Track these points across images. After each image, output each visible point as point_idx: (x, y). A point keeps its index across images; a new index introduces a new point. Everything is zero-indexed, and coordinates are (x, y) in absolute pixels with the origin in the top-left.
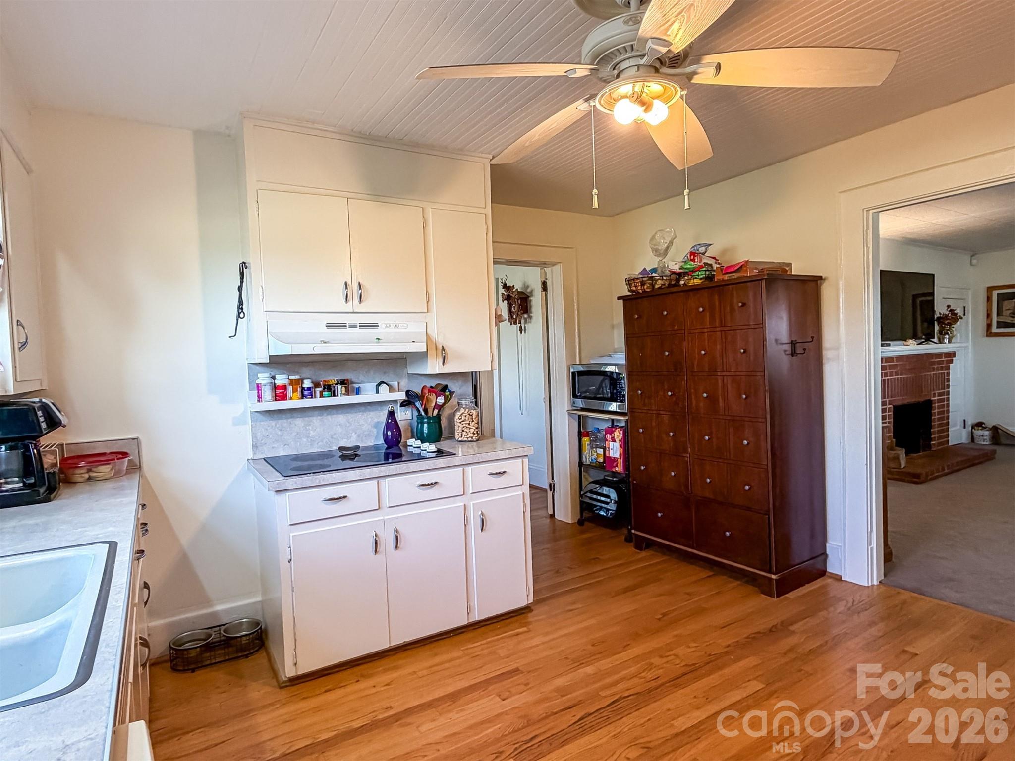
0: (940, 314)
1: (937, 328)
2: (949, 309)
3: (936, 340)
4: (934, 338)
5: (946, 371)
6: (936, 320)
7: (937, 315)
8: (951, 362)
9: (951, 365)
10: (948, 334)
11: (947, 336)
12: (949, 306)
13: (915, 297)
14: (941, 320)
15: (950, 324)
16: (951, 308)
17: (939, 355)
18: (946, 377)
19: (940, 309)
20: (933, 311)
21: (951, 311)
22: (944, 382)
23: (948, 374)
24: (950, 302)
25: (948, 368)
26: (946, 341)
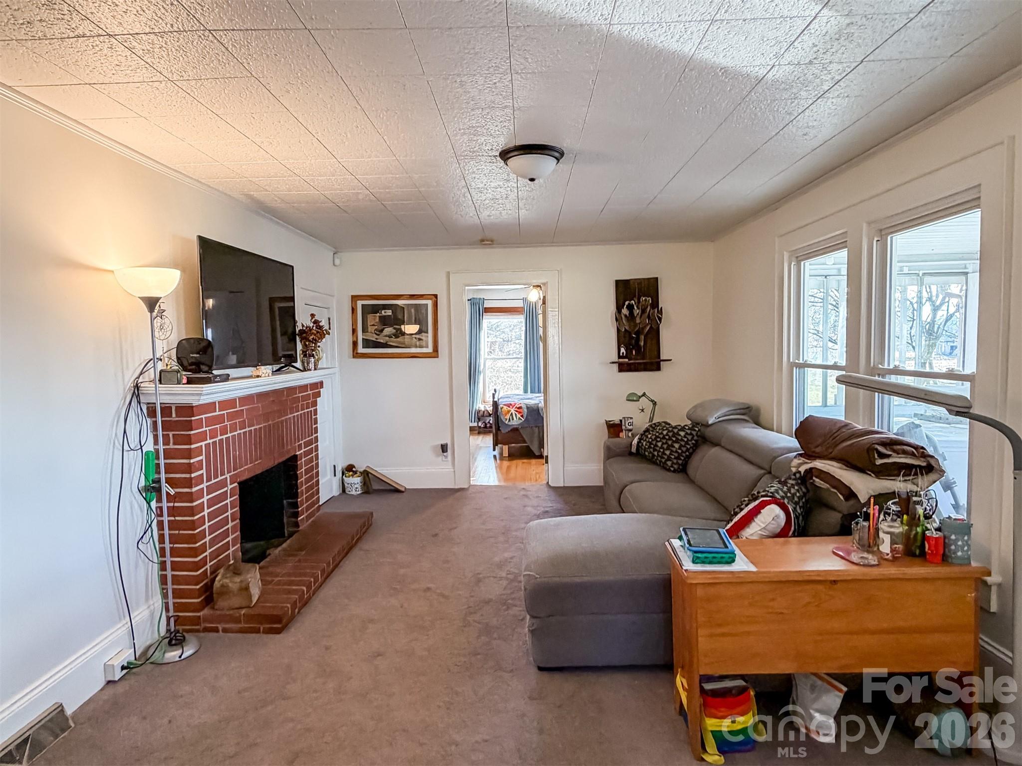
0: (303, 326)
1: (299, 347)
2: (313, 321)
3: (298, 364)
4: (296, 362)
5: (312, 409)
6: (298, 335)
7: (299, 327)
8: (318, 395)
9: (318, 399)
10: (313, 356)
11: (312, 360)
12: (313, 315)
13: (272, 301)
14: (304, 335)
15: (315, 341)
16: (316, 318)
17: (304, 388)
18: (313, 417)
19: (302, 320)
20: (295, 322)
21: (316, 322)
22: (310, 425)
23: (316, 411)
24: (314, 310)
25: (315, 404)
26: (312, 366)
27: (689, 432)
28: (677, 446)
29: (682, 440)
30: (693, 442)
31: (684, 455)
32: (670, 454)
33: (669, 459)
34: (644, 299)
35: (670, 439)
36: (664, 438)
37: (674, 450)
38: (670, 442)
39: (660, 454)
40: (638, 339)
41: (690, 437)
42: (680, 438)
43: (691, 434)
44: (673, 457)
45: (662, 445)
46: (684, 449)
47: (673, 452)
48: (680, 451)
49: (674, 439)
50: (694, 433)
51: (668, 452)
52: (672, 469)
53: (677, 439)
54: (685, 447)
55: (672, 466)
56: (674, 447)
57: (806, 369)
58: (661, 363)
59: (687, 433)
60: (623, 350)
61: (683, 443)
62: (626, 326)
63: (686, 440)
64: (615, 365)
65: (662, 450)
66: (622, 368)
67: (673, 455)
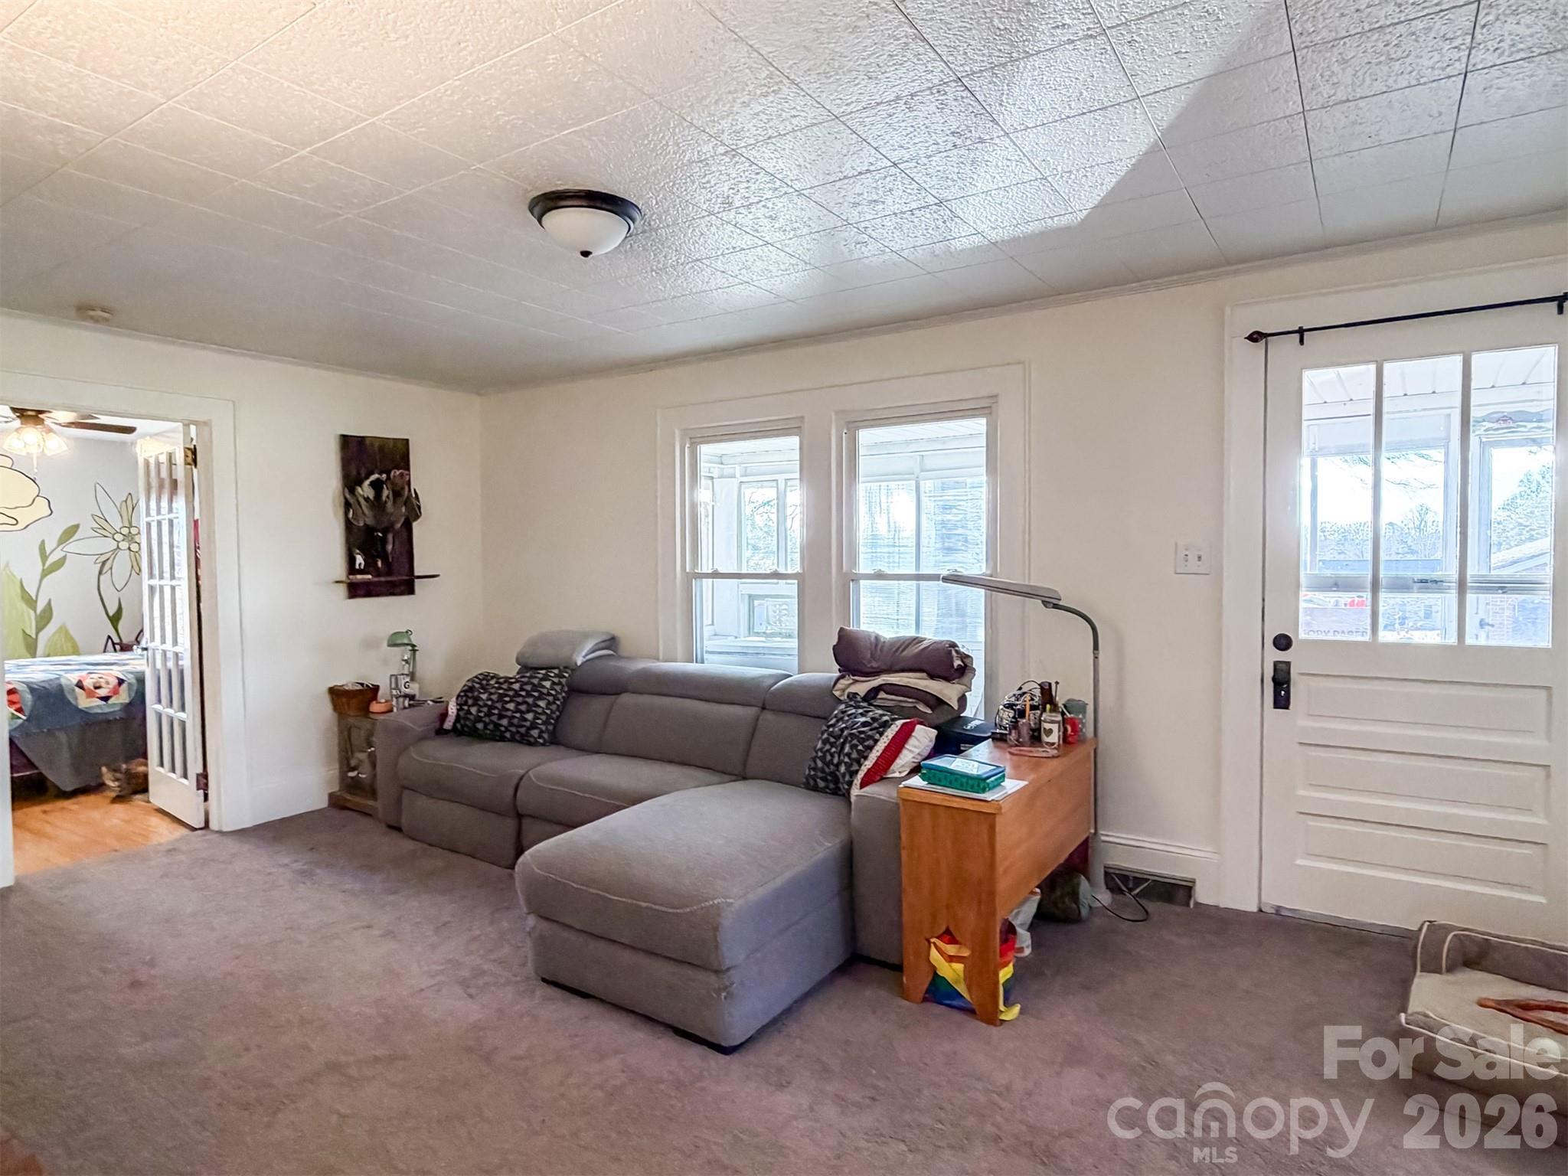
27: (556, 680)
28: (542, 704)
29: (549, 694)
30: (564, 694)
31: (554, 716)
32: (536, 718)
33: (534, 726)
34: (398, 473)
35: (529, 695)
36: (517, 694)
37: (540, 710)
38: (530, 700)
39: (515, 721)
40: (384, 541)
41: (558, 688)
42: (545, 691)
43: (560, 683)
44: (539, 721)
45: (516, 707)
46: (554, 707)
47: (539, 714)
48: (548, 712)
49: (536, 694)
50: (563, 681)
51: (530, 716)
52: (541, 741)
53: (541, 693)
54: (554, 703)
55: (540, 737)
56: (539, 706)
57: (704, 580)
58: (416, 580)
59: (554, 683)
60: (360, 560)
61: (551, 698)
62: (367, 517)
63: (553, 692)
64: (341, 584)
65: (518, 715)
66: (356, 590)
67: (538, 719)
